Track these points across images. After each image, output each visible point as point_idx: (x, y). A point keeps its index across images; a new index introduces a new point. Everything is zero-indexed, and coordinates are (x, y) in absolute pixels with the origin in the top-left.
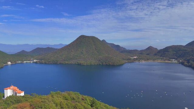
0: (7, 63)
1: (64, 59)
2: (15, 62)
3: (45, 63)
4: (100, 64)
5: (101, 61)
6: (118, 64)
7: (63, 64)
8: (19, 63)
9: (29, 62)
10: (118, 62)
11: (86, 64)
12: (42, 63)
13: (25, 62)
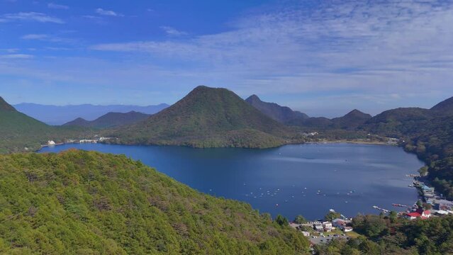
0: (47, 143)
1: (159, 135)
2: (63, 141)
3: (122, 144)
4: (230, 147)
5: (233, 141)
6: (266, 147)
7: (156, 145)
8: (71, 143)
9: (90, 141)
10: (268, 141)
11: (201, 147)
12: (116, 144)
13: (83, 141)
